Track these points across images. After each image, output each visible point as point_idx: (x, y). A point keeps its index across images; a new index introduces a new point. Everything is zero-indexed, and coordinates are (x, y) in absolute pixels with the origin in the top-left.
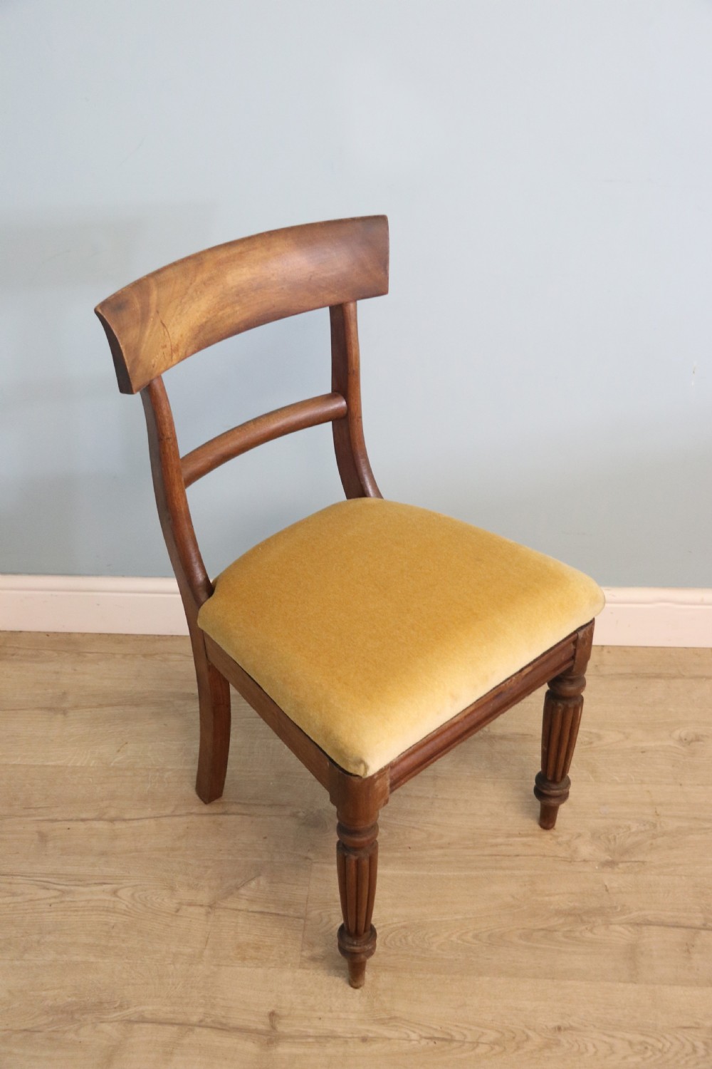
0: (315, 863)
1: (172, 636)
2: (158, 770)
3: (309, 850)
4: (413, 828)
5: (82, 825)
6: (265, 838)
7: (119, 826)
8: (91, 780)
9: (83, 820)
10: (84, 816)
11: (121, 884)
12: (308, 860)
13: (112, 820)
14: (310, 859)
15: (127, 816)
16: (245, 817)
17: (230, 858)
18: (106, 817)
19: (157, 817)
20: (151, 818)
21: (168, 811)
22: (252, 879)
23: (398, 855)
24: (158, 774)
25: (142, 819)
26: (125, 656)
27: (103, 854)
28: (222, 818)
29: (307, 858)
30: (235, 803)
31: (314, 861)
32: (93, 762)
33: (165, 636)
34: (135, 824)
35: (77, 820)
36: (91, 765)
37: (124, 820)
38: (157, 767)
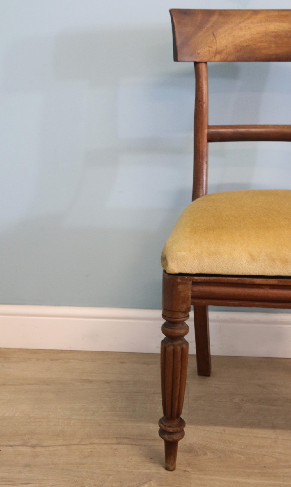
0: (193, 474)
1: (70, 351)
2: (66, 419)
3: (186, 467)
4: (265, 455)
5: (10, 449)
6: (152, 458)
7: (38, 449)
8: (16, 424)
9: (11, 446)
10: (11, 443)
11: (42, 484)
12: (187, 473)
13: (33, 446)
14: (189, 472)
15: (44, 444)
16: (134, 446)
17: (126, 470)
18: (28, 444)
19: (68, 445)
20: (64, 445)
21: (75, 442)
22: (146, 483)
23: (256, 471)
24: (66, 421)
25: (56, 446)
26: (38, 360)
27: (27, 466)
28: (116, 447)
29: (185, 471)
30: (126, 438)
31: (192, 473)
32: (18, 414)
33: (66, 350)
34: (51, 448)
35: (6, 446)
36: (16, 415)
37: (43, 446)
38: (65, 418)
